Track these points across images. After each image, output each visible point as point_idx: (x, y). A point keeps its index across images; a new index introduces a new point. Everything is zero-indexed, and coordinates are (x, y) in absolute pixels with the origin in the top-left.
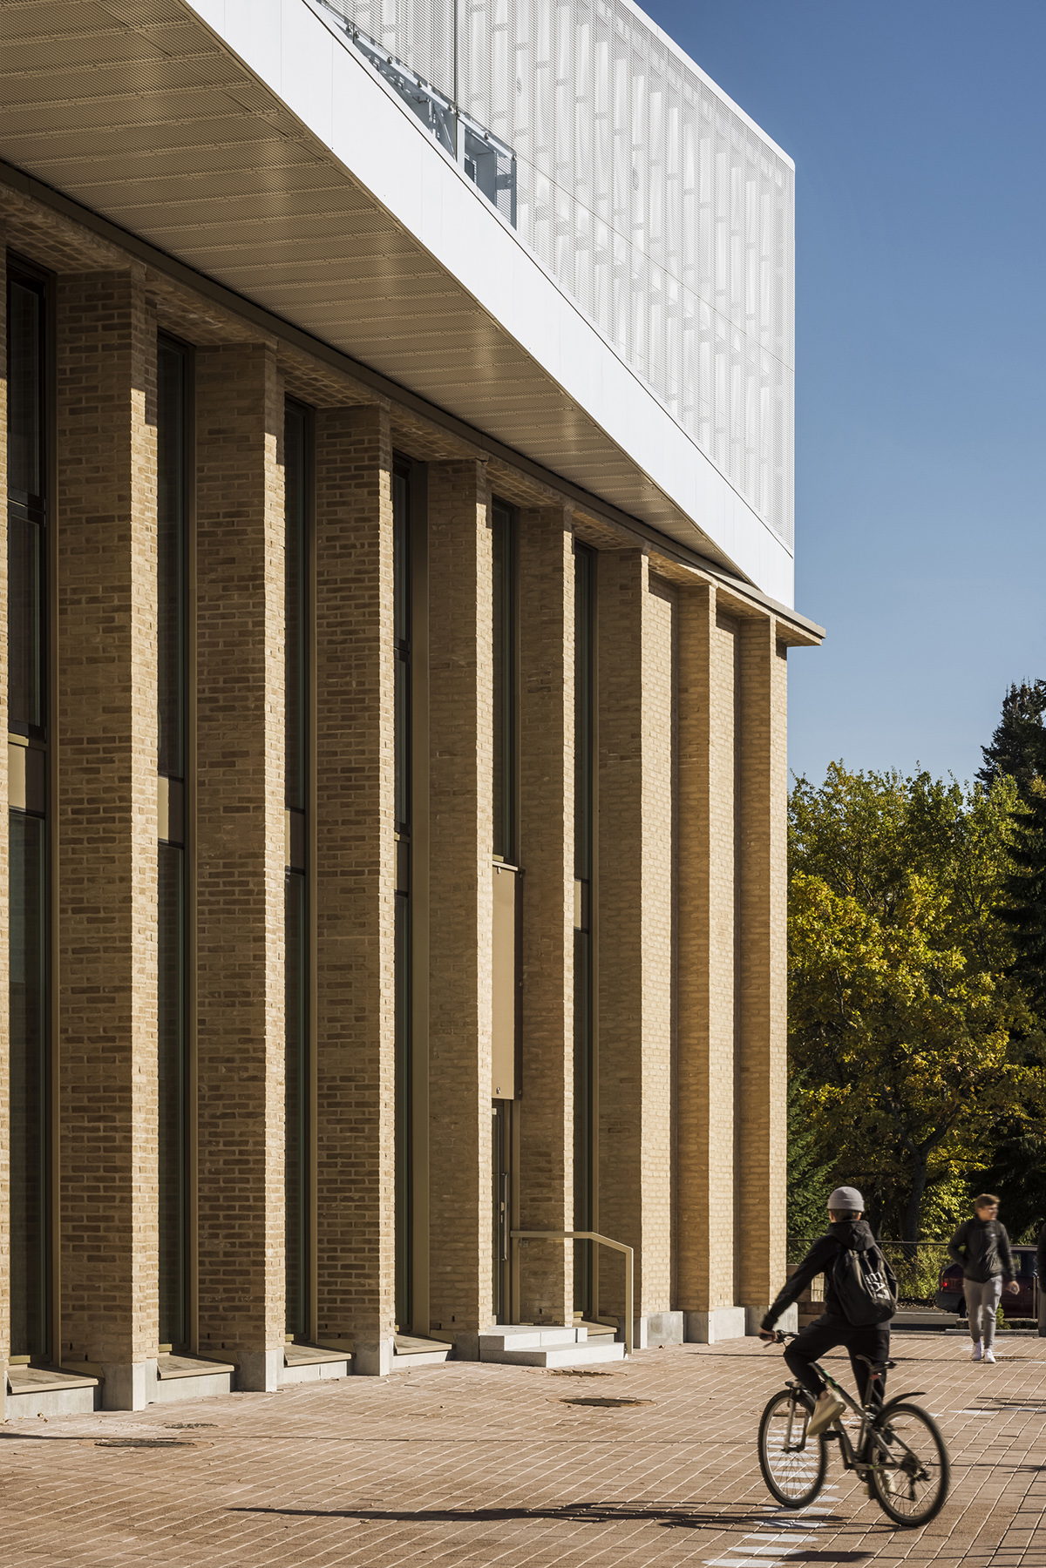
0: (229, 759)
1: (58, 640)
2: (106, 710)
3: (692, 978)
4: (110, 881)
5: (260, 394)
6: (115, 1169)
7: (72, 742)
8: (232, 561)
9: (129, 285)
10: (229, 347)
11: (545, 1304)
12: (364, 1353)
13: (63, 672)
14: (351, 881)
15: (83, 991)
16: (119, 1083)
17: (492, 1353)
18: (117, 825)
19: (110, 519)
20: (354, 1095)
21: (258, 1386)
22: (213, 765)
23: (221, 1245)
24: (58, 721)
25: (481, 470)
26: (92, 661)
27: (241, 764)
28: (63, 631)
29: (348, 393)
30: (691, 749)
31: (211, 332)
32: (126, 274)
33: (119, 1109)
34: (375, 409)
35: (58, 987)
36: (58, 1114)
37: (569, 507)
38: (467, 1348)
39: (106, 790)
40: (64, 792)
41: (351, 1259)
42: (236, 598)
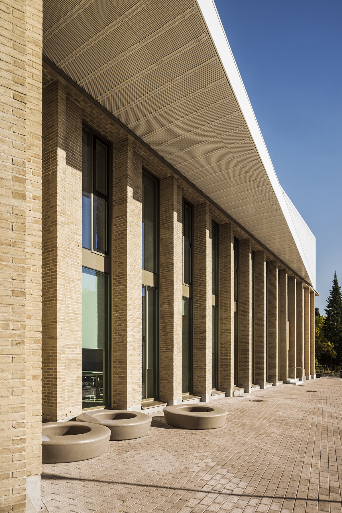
0: (259, 306)
1: (239, 289)
2: (246, 298)
3: (306, 335)
4: (246, 321)
5: (264, 257)
6: (247, 360)
7: (241, 302)
8: (260, 279)
9: (249, 240)
10: (260, 251)
11: (293, 376)
12: (274, 383)
13: (240, 293)
14: (272, 322)
15: (242, 336)
16: (247, 348)
17: (289, 383)
18: (247, 313)
19: (247, 272)
20: (273, 350)
21: (263, 389)
22: (257, 306)
23: (258, 370)
24: (239, 300)
25: (287, 270)
26: (244, 291)
27: (261, 306)
28: (240, 288)
29: (273, 259)
30: (306, 307)
31: (257, 249)
32: (249, 239)
33: (247, 352)
34: (276, 261)
35: (239, 335)
36: (239, 353)
37: (296, 276)
38: (285, 382)
39: (246, 309)
40: (240, 309)
41: (273, 371)
42: (260, 284)
